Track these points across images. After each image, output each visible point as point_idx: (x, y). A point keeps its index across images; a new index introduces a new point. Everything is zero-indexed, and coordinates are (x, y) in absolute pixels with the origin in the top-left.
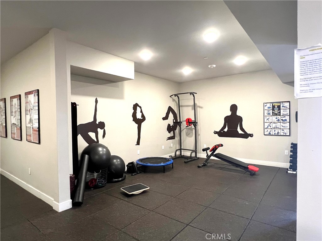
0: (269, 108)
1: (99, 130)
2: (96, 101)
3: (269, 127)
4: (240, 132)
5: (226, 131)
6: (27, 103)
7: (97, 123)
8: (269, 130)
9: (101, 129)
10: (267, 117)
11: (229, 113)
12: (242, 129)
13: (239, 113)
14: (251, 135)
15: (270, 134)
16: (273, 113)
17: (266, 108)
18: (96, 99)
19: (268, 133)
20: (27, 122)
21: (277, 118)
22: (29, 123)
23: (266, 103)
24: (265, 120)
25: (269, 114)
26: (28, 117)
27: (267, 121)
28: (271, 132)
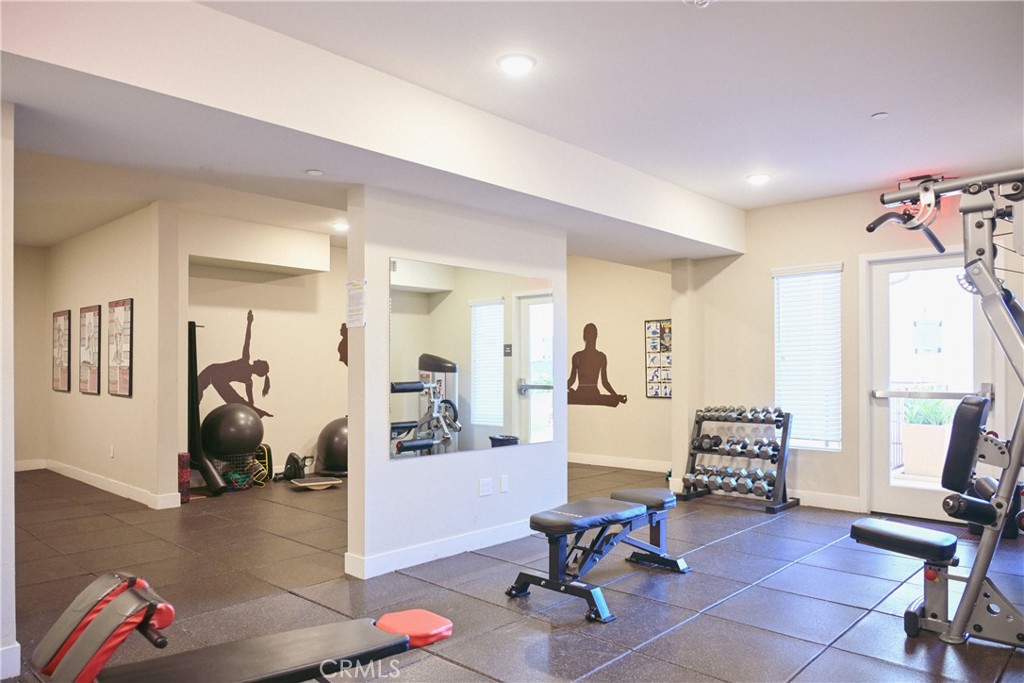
0: (654, 333)
1: (254, 377)
2: (250, 318)
3: (655, 380)
4: (603, 391)
5: (575, 389)
6: (111, 321)
7: (251, 362)
8: (655, 386)
9: (261, 375)
10: (652, 356)
11: (581, 346)
12: (607, 385)
13: (600, 346)
14: (623, 399)
15: (656, 396)
16: (661, 344)
17: (649, 334)
18: (250, 313)
19: (651, 393)
20: (111, 359)
21: (668, 358)
22: (114, 359)
23: (648, 322)
24: (649, 360)
25: (655, 347)
26: (113, 348)
27: (652, 365)
28: (659, 391)
